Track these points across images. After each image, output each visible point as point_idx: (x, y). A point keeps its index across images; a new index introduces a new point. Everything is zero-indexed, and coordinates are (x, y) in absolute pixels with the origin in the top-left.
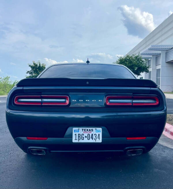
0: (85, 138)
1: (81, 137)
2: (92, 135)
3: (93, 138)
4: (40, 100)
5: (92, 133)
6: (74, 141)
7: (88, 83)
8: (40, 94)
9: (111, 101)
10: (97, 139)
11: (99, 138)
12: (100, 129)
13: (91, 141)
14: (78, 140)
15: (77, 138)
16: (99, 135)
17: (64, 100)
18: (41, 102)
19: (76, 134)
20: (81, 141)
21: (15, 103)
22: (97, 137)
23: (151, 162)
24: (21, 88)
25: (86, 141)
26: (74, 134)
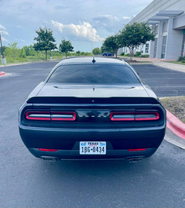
0: (91, 150)
1: (87, 149)
2: (97, 148)
3: (98, 151)
4: (49, 116)
5: (97, 146)
6: (81, 153)
7: (93, 101)
8: (49, 110)
9: (115, 116)
10: (102, 152)
11: (104, 151)
12: (105, 143)
13: (96, 153)
14: (84, 152)
15: (84, 151)
16: (103, 148)
17: (71, 116)
18: (50, 117)
19: (83, 147)
20: (87, 153)
21: (27, 117)
22: (102, 149)
23: (150, 161)
24: (31, 104)
25: (91, 153)
26: (81, 147)
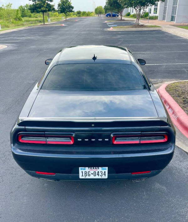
0: (91, 175)
1: (87, 174)
2: (98, 172)
3: (99, 175)
5: (98, 170)
6: (81, 177)
8: (44, 133)
10: (103, 176)
11: (105, 175)
12: (107, 168)
13: (97, 177)
14: (84, 176)
16: (105, 172)
18: (46, 141)
19: (82, 172)
20: (88, 177)
21: (20, 141)
22: (103, 174)
24: (23, 128)
25: (92, 177)
26: (80, 171)
